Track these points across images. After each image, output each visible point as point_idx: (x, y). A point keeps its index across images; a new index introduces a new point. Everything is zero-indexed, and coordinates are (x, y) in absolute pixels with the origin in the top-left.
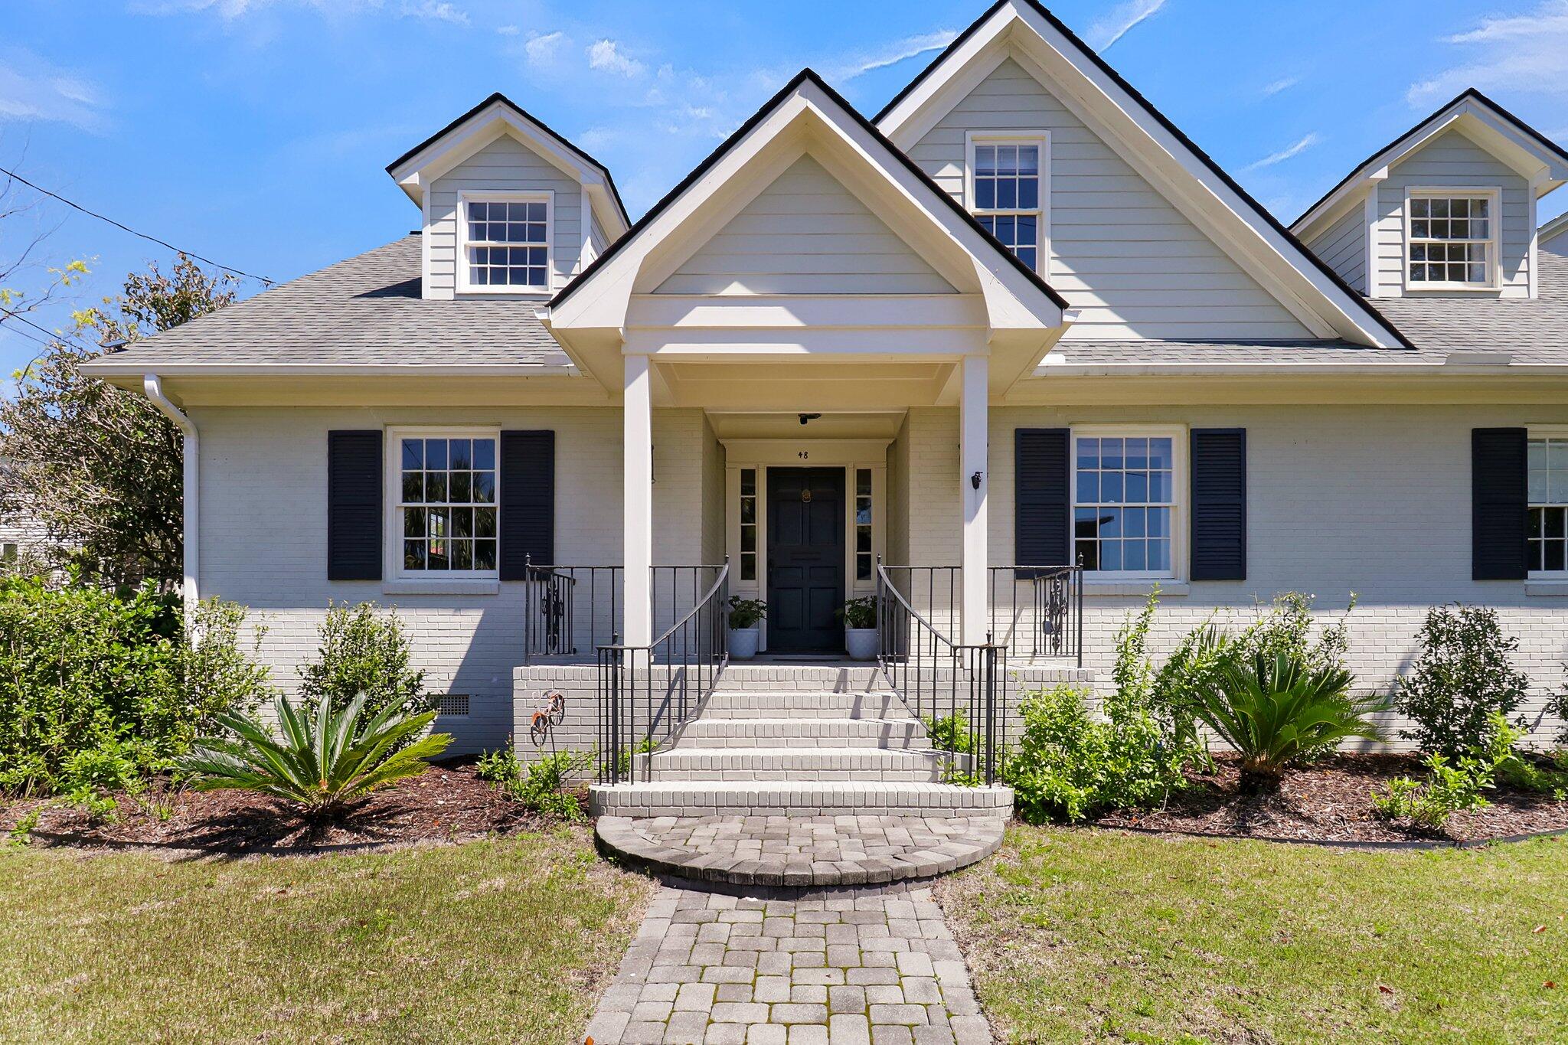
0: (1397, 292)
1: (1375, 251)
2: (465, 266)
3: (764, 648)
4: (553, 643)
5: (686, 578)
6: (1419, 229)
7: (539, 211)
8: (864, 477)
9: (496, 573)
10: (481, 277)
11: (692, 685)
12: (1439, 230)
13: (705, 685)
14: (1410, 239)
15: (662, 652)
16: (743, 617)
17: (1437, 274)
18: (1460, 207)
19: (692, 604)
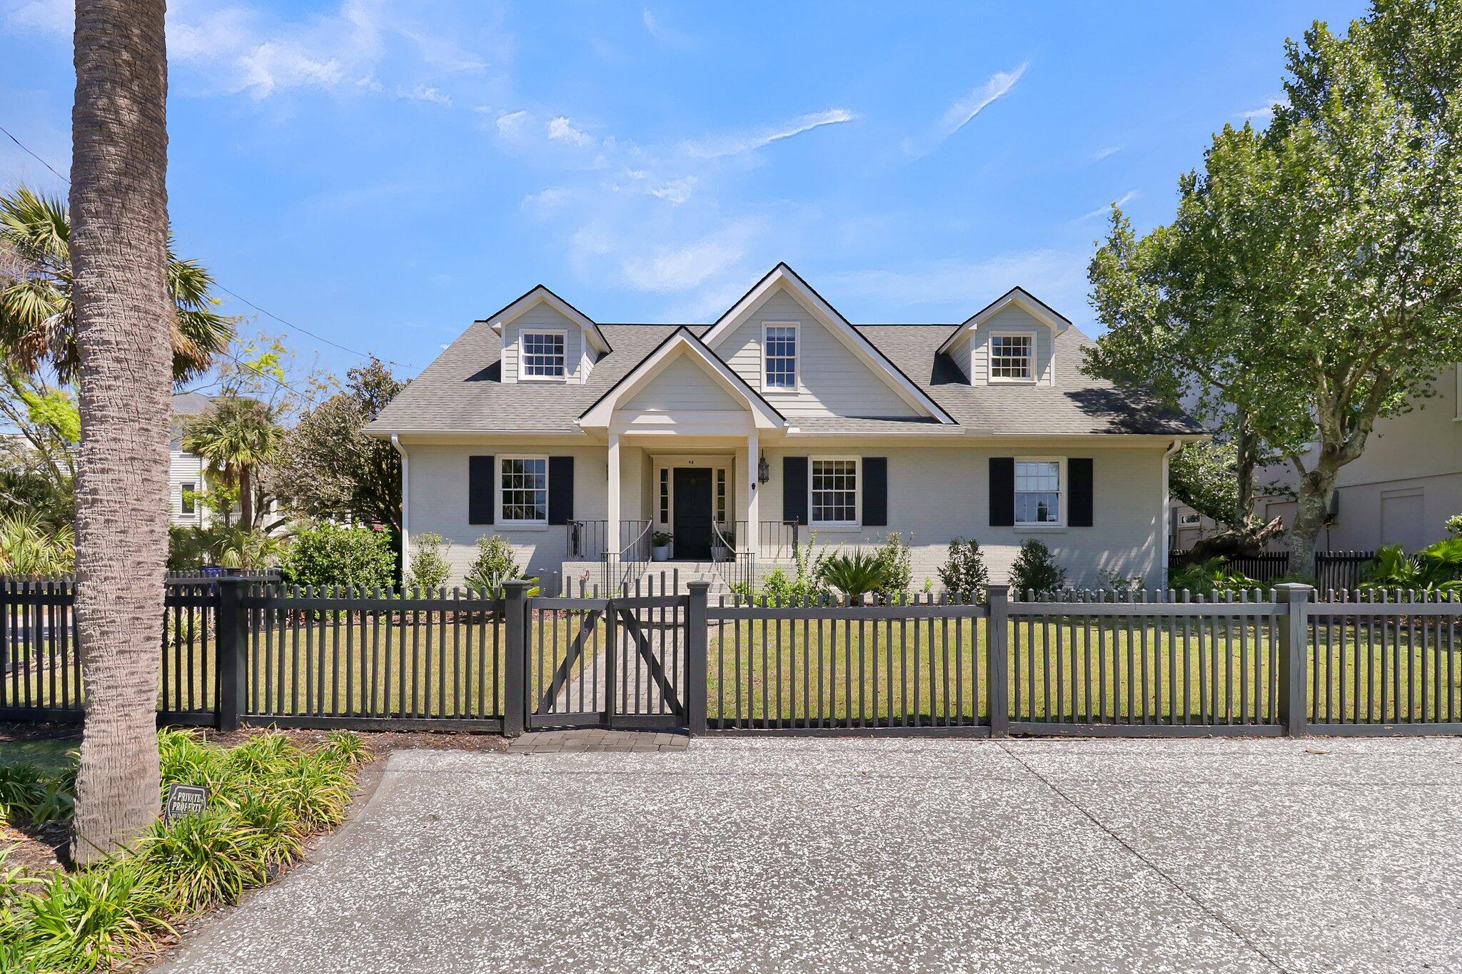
0: (985, 383)
1: (974, 363)
2: (523, 366)
3: (672, 556)
4: (575, 552)
5: (634, 525)
6: (997, 351)
7: (559, 339)
8: (721, 473)
9: (547, 520)
10: (530, 371)
11: (637, 570)
12: (1007, 352)
13: (642, 570)
14: (991, 356)
15: (625, 557)
16: (660, 541)
17: (1006, 373)
18: (1017, 341)
19: (637, 538)
